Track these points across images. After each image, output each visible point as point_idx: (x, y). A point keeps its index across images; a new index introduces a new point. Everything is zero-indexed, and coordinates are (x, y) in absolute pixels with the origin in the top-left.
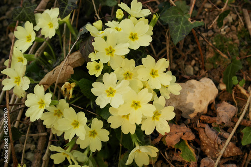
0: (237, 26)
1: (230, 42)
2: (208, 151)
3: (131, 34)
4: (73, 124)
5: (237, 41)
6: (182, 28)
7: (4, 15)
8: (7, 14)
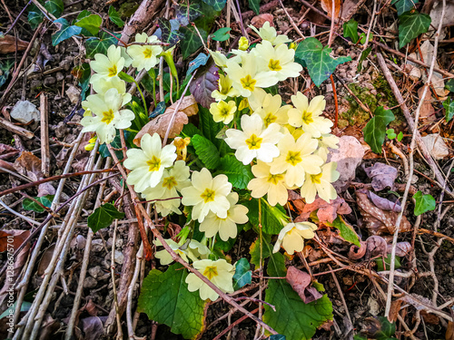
0: (371, 73)
1: (367, 92)
2: (373, 223)
3: (271, 62)
4: (204, 196)
5: (374, 91)
6: (323, 65)
7: (58, 65)
8: (62, 63)
